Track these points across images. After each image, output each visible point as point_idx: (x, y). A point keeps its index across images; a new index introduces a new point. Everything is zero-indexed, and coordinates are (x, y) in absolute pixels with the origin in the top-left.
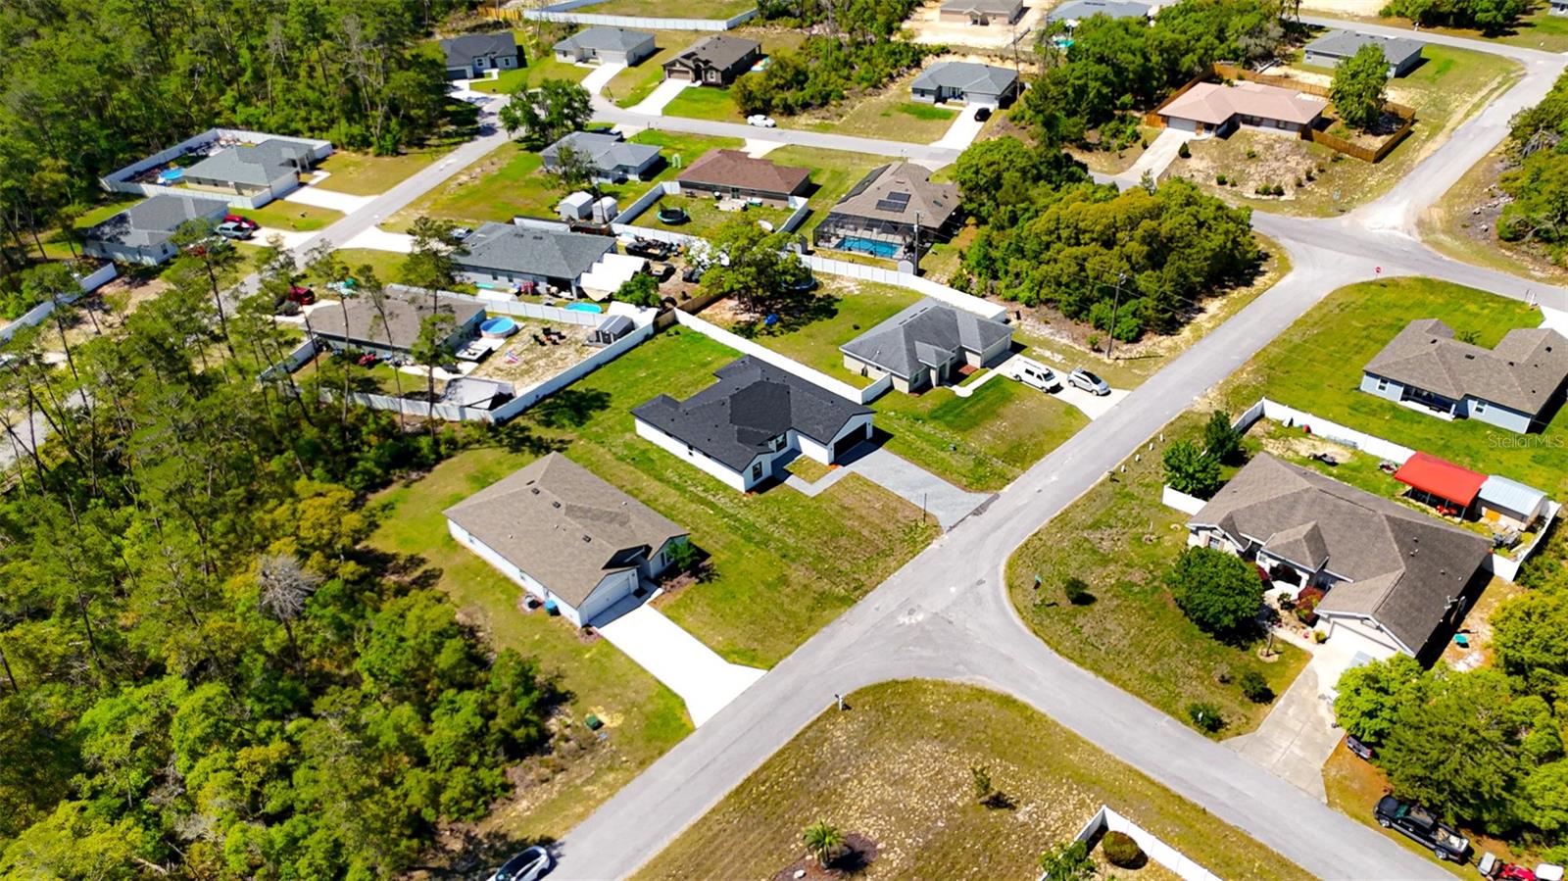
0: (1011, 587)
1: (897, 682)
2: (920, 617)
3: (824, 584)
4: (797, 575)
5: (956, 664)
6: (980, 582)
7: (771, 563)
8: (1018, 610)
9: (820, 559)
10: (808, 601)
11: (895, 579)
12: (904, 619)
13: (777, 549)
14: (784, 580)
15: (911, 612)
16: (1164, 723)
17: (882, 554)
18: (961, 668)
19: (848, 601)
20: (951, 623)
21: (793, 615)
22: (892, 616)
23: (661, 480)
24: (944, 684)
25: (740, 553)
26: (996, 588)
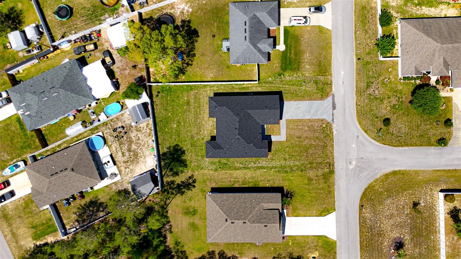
0: (366, 132)
1: (367, 189)
2: (354, 163)
3: (320, 172)
4: (311, 174)
5: (375, 171)
6: (358, 137)
7: (301, 176)
8: (374, 139)
9: (311, 163)
10: (322, 181)
11: (336, 154)
12: (351, 167)
13: (297, 170)
14: (310, 180)
15: (350, 163)
16: (433, 150)
17: (325, 147)
18: (376, 171)
19: (332, 172)
20: (362, 158)
21: (323, 188)
22: (347, 169)
23: (238, 169)
24: (377, 180)
25: (289, 179)
26: (363, 135)
